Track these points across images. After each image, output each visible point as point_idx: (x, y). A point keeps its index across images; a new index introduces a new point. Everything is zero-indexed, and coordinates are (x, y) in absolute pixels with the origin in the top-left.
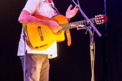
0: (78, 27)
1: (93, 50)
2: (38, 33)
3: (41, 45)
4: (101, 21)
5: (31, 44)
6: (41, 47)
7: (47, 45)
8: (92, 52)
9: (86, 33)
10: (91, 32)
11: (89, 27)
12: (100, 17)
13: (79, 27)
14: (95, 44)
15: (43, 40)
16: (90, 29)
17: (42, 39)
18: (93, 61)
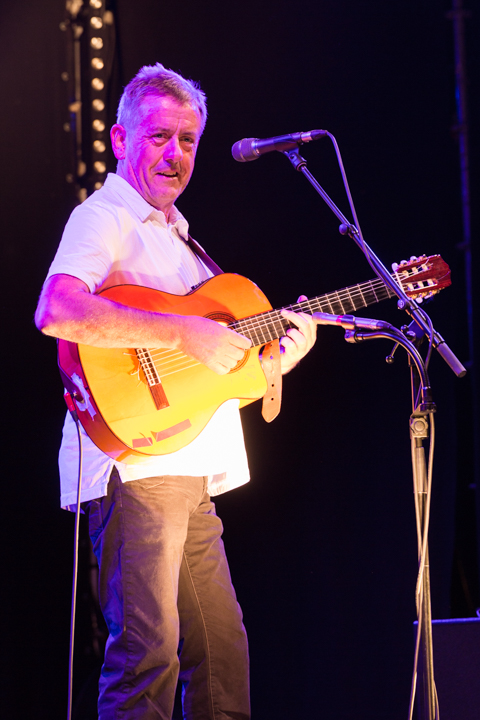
0: (351, 327)
1: (425, 443)
2: (137, 372)
3: (157, 431)
4: (426, 284)
5: (112, 426)
6: (161, 436)
7: (186, 424)
8: (421, 450)
9: (389, 360)
10: (417, 354)
11: (405, 332)
12: (417, 265)
13: (359, 330)
14: (435, 415)
15: (168, 405)
16: (410, 338)
17: (159, 398)
18: (424, 496)
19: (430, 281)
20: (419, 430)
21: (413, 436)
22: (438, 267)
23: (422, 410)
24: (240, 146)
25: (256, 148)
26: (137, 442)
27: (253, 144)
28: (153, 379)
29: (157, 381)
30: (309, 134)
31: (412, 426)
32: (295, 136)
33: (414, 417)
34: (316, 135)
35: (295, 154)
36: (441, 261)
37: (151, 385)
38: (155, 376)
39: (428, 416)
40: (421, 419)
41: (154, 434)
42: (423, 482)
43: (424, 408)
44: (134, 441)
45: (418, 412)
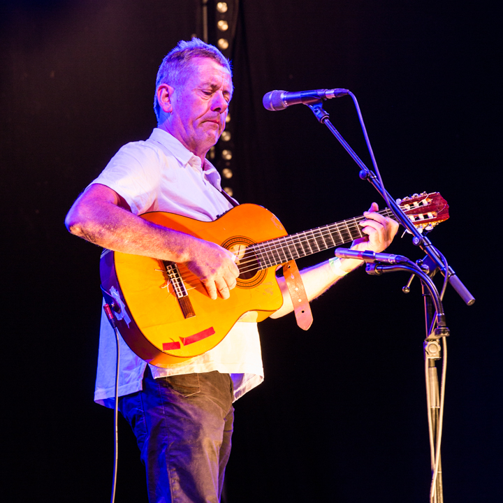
1: (438, 364)
2: (167, 286)
3: (185, 336)
4: (426, 217)
5: (145, 332)
6: (188, 341)
7: (210, 331)
8: (434, 370)
12: (418, 200)
14: (447, 338)
15: (194, 315)
18: (437, 410)
19: (430, 215)
20: (433, 350)
21: (427, 357)
22: (437, 203)
23: (436, 334)
24: (270, 97)
25: (284, 99)
26: (166, 346)
27: (283, 96)
28: (181, 292)
29: (184, 294)
30: (332, 92)
31: (427, 348)
32: (320, 93)
33: (428, 341)
34: (339, 94)
35: (319, 108)
36: (440, 198)
37: (179, 297)
38: (182, 289)
39: (441, 340)
40: (434, 342)
41: (182, 339)
42: (435, 399)
43: (438, 333)
44: (164, 345)
45: (432, 336)
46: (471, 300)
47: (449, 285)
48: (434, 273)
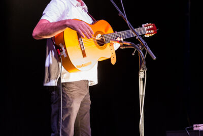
1: (143, 79)
3: (83, 64)
8: (142, 82)
12: (149, 26)
15: (86, 56)
19: (152, 31)
20: (142, 75)
21: (140, 77)
31: (140, 74)
33: (140, 72)
38: (83, 47)
39: (144, 71)
40: (142, 72)
42: (142, 91)
43: (143, 69)
44: (77, 66)
45: (141, 70)
46: (155, 58)
47: (148, 53)
48: (143, 49)
